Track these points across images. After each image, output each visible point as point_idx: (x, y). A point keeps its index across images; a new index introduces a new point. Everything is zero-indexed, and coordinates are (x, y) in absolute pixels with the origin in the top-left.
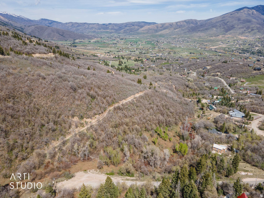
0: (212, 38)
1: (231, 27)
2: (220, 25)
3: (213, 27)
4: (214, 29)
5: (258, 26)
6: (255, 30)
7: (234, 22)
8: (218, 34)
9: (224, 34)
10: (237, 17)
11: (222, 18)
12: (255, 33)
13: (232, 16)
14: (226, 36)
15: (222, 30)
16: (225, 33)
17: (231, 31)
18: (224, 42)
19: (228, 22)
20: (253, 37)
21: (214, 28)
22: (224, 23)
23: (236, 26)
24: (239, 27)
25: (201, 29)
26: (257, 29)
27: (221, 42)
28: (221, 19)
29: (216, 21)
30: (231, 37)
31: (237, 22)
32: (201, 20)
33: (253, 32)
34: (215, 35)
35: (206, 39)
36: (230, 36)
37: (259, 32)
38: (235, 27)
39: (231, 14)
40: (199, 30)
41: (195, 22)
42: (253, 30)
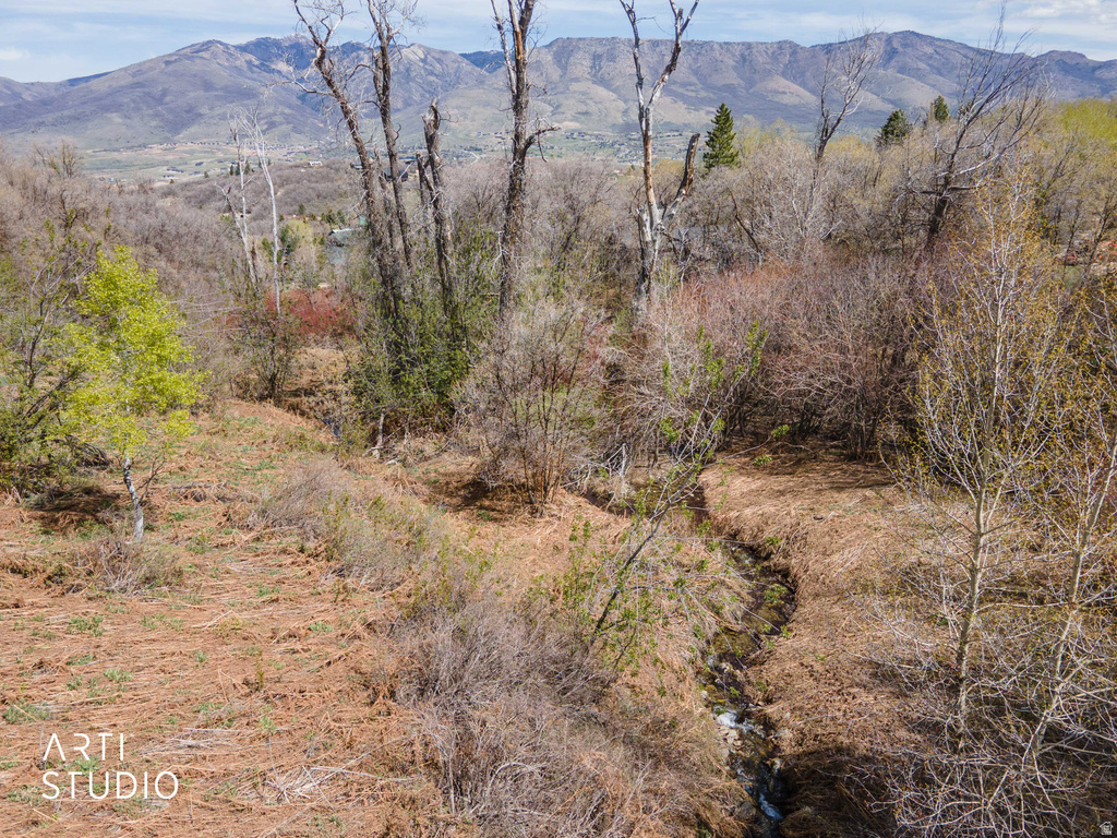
0: (116, 153)
1: (187, 112)
2: (134, 101)
3: (106, 109)
4: (116, 118)
5: (287, 111)
6: (281, 124)
7: (192, 94)
8: (141, 140)
9: (167, 140)
10: (195, 76)
11: (134, 75)
12: (286, 136)
13: (171, 68)
14: (179, 147)
15: (154, 123)
16: (169, 135)
17: (194, 129)
18: (180, 168)
19: (165, 93)
20: (285, 151)
21: (114, 115)
22: (149, 94)
23: (204, 110)
24: (217, 112)
25: (49, 118)
26: (289, 123)
27: (165, 168)
28: (130, 80)
29: (110, 86)
30: (201, 152)
31: (202, 93)
32: (32, 84)
33: (276, 131)
34: (129, 145)
35: (92, 156)
36: (195, 147)
37: (296, 130)
38: (201, 115)
39: (168, 63)
40: (41, 120)
41: (8, 88)
42: (272, 125)
